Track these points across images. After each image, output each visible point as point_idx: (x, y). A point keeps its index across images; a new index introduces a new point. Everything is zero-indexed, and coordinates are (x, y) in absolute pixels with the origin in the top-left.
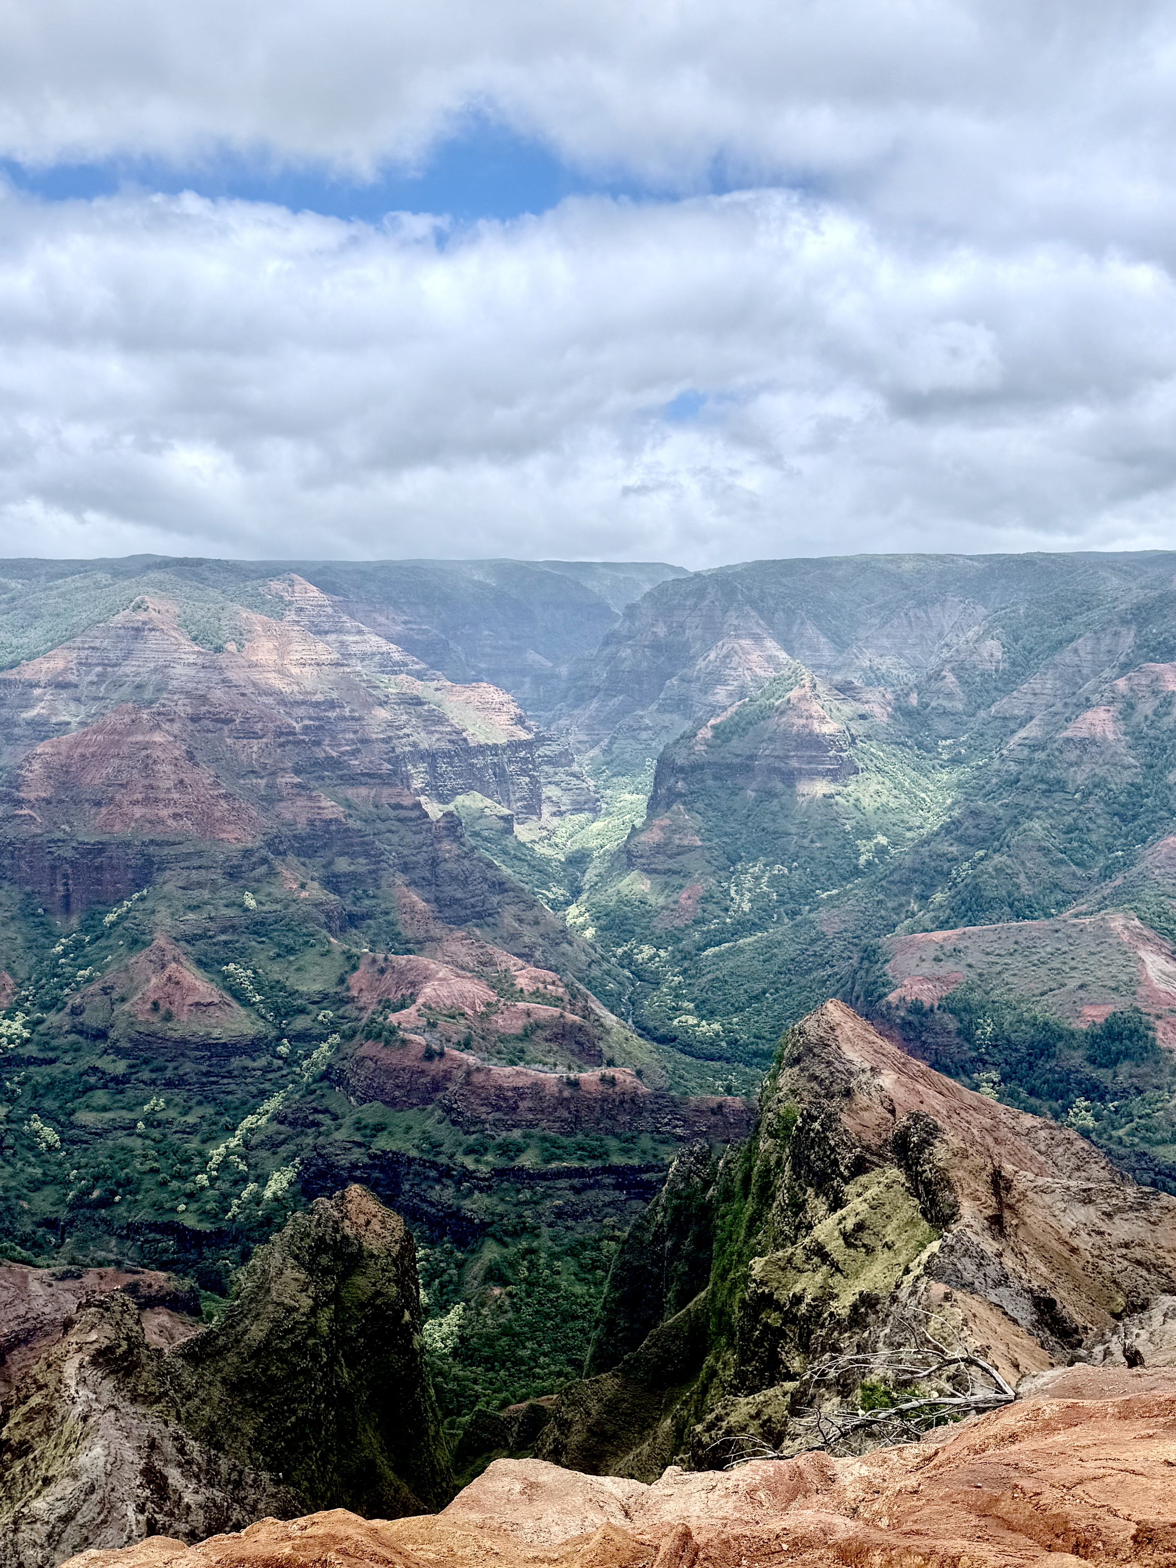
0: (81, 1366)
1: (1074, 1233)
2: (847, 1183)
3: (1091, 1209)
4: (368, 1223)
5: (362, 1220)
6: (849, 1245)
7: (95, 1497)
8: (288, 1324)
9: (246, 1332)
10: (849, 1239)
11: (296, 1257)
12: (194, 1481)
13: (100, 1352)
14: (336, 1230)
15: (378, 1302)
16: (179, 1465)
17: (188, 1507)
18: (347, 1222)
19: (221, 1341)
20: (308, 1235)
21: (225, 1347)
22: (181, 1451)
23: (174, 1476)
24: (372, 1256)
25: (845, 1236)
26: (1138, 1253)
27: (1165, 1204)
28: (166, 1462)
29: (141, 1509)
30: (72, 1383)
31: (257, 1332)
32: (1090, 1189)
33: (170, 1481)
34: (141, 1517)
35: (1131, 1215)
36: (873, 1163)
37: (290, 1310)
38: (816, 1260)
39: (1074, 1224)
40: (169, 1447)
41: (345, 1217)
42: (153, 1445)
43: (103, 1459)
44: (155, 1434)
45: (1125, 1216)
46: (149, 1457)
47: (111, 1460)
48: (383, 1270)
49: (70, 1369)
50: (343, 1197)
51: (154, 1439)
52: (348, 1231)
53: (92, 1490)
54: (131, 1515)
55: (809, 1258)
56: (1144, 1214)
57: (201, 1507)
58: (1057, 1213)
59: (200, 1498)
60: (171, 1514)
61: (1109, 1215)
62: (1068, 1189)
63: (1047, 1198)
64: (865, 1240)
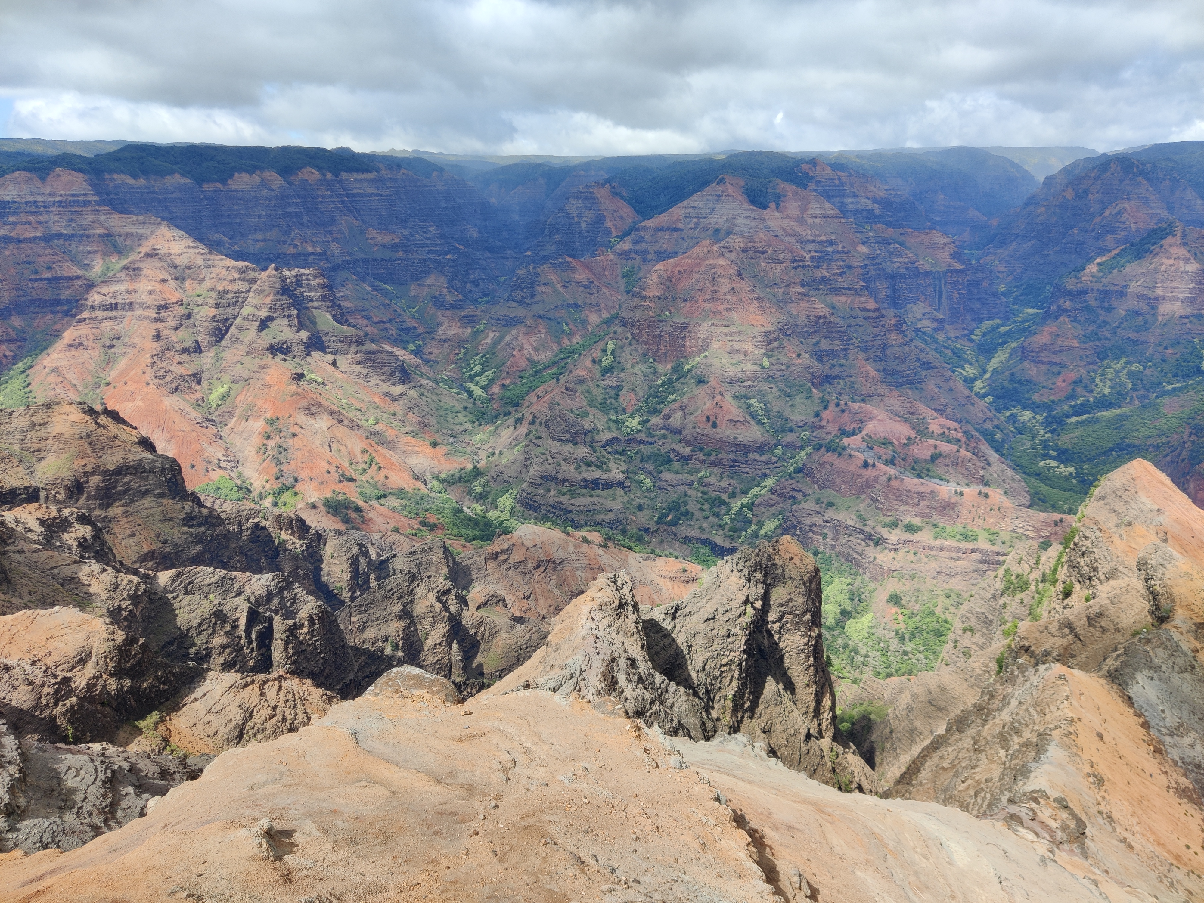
2: (1102, 584)
4: (791, 559)
5: (787, 556)
6: (1090, 625)
8: (728, 607)
9: (702, 607)
10: (1091, 621)
11: (740, 571)
12: (634, 684)
13: (603, 604)
14: (769, 560)
15: (791, 604)
16: (627, 674)
17: (626, 698)
18: (777, 557)
21: (689, 613)
22: (631, 666)
23: (622, 679)
24: (790, 578)
25: (1088, 618)
28: (620, 670)
29: (597, 693)
30: (584, 618)
31: (709, 608)
33: (619, 681)
36: (1124, 573)
37: (730, 600)
38: (1067, 631)
40: (620, 662)
41: (776, 552)
42: (613, 660)
43: (580, 662)
44: (616, 654)
46: (608, 666)
47: (585, 663)
48: (797, 587)
50: (777, 541)
51: (614, 657)
52: (777, 561)
53: (570, 677)
55: (1060, 629)
57: (633, 699)
59: (635, 694)
64: (1103, 624)
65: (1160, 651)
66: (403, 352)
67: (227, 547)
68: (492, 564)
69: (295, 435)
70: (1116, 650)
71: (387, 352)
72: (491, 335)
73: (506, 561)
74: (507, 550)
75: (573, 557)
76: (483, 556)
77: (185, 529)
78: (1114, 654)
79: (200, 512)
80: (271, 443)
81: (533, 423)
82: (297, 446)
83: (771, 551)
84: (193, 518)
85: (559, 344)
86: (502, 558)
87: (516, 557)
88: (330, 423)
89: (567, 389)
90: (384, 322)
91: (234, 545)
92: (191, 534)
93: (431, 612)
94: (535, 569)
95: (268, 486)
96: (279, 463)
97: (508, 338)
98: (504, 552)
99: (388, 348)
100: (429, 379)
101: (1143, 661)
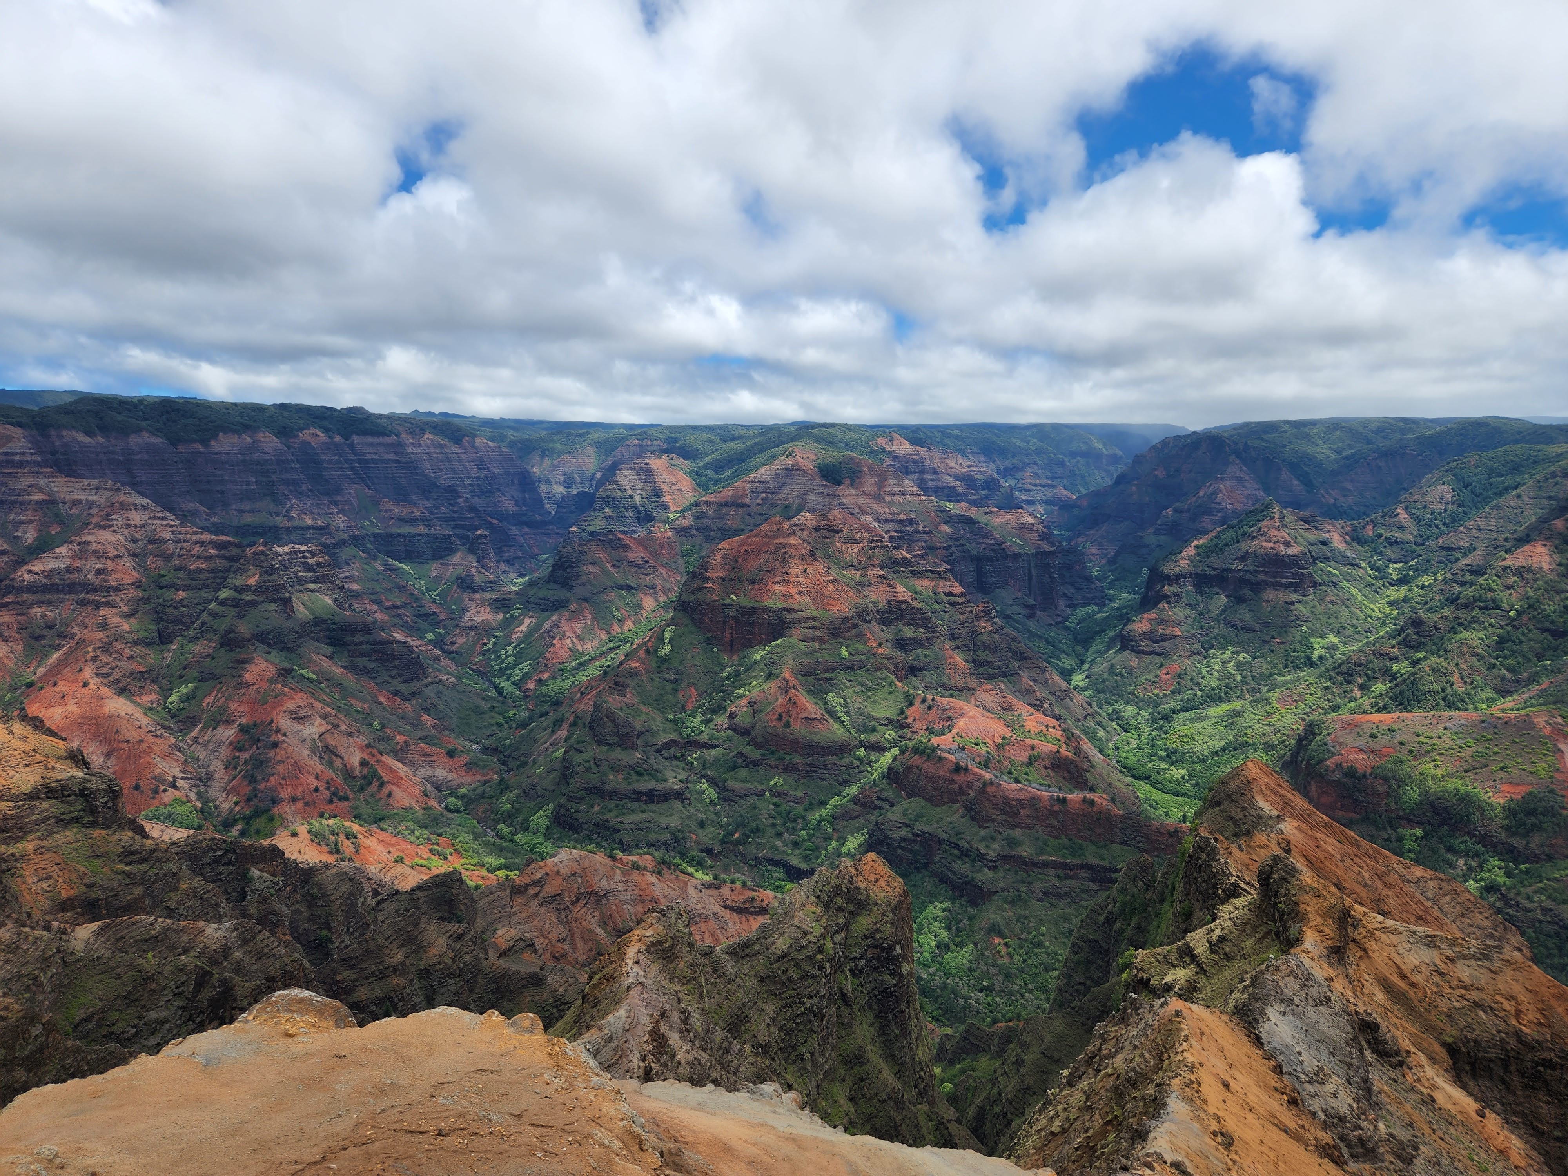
0: (639, 952)
1: (1416, 970)
2: (1222, 903)
3: (1435, 953)
4: (877, 880)
5: (873, 877)
6: (1212, 952)
7: (613, 1045)
8: (803, 942)
9: (773, 943)
10: (1213, 947)
11: (818, 897)
12: (690, 1044)
13: (653, 944)
14: (851, 882)
15: (878, 936)
16: (681, 1032)
17: (679, 1063)
18: (861, 878)
19: (756, 947)
20: (829, 883)
21: (758, 952)
22: (685, 1021)
23: (674, 1039)
24: (876, 904)
25: (1211, 944)
26: (1475, 995)
27: (1506, 957)
28: (671, 1028)
29: (643, 1059)
30: (630, 962)
31: (781, 944)
32: (1435, 936)
33: (671, 1042)
34: (642, 1064)
35: (1473, 962)
36: (1245, 890)
37: (806, 933)
38: (1186, 959)
39: (1417, 962)
40: (676, 1017)
41: (859, 873)
42: (663, 1015)
43: (624, 1019)
44: (667, 1007)
45: (1467, 962)
46: (657, 1022)
47: (629, 1020)
48: (883, 915)
49: (631, 952)
50: (860, 860)
51: (665, 1011)
52: (861, 885)
53: (610, 1039)
54: (635, 1061)
55: (1181, 957)
56: (1487, 963)
57: (688, 1063)
58: (1401, 951)
59: (690, 1057)
60: (665, 1065)
61: (1451, 960)
62: (1414, 933)
63: (1394, 939)
64: (1227, 949)
65: (1290, 980)
66: (419, 642)
67: (175, 889)
68: (520, 900)
69: (275, 745)
70: (1242, 980)
71: (399, 642)
72: (527, 621)
73: (536, 895)
74: (539, 881)
75: (620, 887)
76: (508, 891)
77: (120, 867)
78: (1241, 986)
79: (143, 845)
80: (245, 756)
81: (573, 725)
82: (278, 758)
83: (853, 871)
84: (132, 853)
85: (608, 632)
86: (532, 891)
87: (549, 889)
88: (322, 729)
89: (617, 684)
90: (397, 607)
91: (185, 886)
92: (128, 875)
93: (439, 963)
94: (573, 903)
95: (237, 809)
96: (253, 780)
97: (547, 625)
98: (535, 883)
99: (399, 636)
100: (448, 674)
101: (1272, 993)
